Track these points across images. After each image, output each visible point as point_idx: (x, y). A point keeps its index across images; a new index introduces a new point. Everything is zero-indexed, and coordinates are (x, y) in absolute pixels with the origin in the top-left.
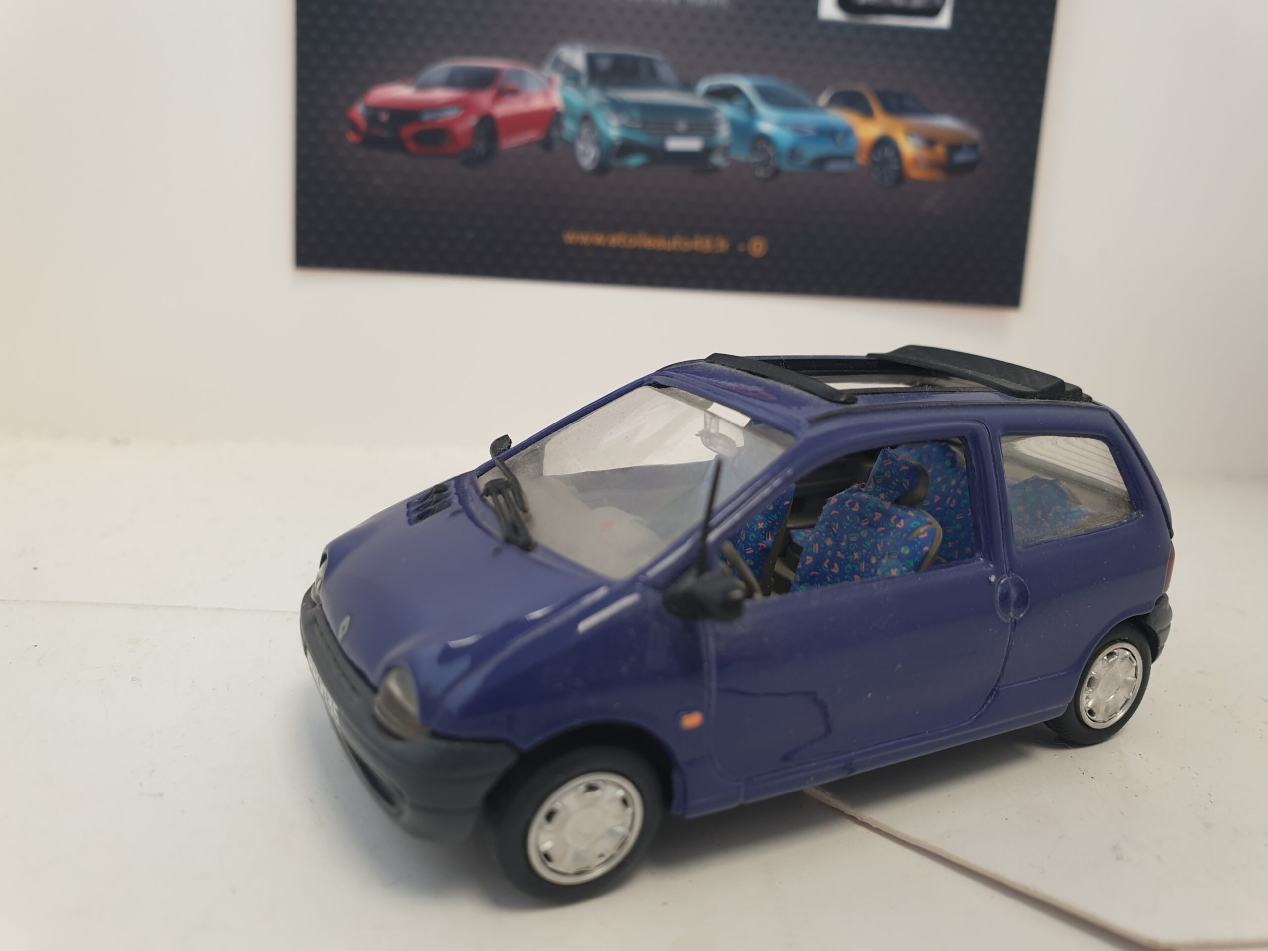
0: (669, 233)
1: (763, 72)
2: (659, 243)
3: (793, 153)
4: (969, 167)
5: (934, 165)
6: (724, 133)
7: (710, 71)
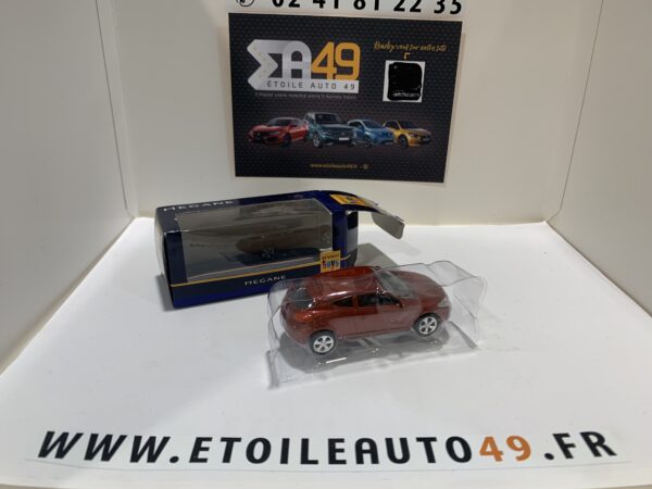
0: (340, 163)
1: (367, 118)
2: (338, 166)
3: (375, 141)
4: (427, 143)
5: (416, 142)
6: (355, 135)
7: (352, 119)
